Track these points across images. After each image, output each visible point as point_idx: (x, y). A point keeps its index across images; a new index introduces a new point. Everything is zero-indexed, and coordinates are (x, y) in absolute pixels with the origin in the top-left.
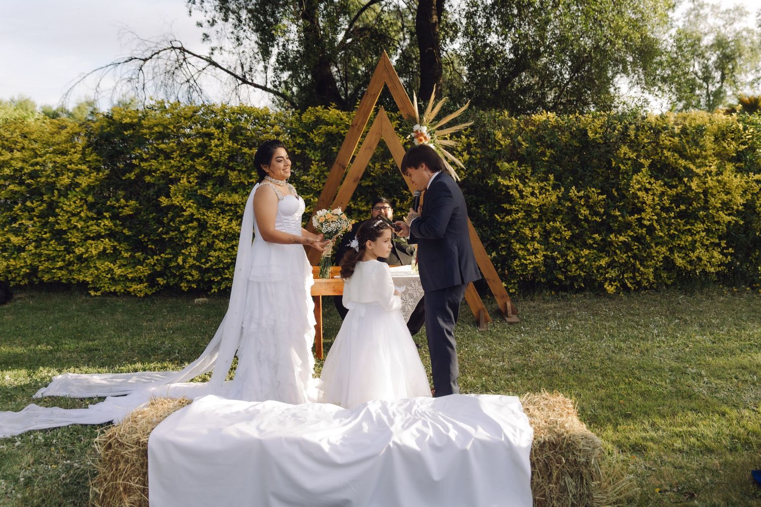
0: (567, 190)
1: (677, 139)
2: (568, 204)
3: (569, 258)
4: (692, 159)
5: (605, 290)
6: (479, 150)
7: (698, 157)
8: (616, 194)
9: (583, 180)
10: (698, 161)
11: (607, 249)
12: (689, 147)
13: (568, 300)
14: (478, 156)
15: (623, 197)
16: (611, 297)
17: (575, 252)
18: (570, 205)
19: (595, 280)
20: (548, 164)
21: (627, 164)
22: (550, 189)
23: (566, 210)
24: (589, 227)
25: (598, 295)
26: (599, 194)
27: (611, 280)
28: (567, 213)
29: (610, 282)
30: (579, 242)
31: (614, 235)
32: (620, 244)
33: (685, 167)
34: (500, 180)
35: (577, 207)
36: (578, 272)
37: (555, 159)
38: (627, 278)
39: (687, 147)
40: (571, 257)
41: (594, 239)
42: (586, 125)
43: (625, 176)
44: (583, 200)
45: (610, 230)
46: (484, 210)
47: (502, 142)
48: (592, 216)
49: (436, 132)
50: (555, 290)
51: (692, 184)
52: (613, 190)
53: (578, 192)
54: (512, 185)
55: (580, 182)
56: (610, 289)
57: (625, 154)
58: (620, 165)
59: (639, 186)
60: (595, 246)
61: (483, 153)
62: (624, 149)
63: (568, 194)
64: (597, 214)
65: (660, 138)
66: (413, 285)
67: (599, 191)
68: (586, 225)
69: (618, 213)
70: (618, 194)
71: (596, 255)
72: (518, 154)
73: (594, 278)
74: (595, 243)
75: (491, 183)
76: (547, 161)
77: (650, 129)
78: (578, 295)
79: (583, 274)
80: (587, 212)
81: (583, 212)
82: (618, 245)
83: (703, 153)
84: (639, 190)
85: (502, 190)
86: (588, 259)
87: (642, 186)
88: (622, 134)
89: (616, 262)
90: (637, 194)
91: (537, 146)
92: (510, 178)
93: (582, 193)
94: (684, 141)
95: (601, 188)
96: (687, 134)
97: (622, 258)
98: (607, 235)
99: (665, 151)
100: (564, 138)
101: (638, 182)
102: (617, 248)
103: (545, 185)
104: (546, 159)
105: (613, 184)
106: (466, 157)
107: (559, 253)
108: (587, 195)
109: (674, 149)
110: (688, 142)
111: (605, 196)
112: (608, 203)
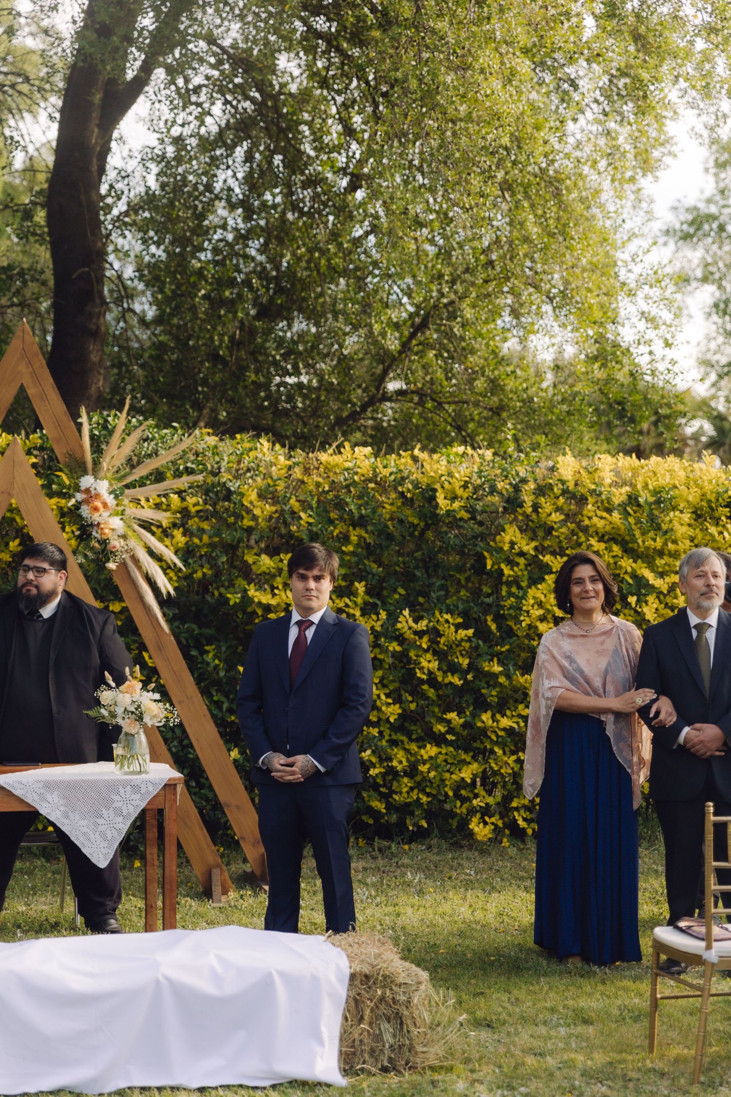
0: (393, 617)
1: (616, 516)
2: (394, 647)
3: (395, 763)
4: (648, 558)
5: (471, 834)
6: (206, 526)
7: (661, 553)
8: (493, 627)
9: (426, 595)
10: (659, 562)
11: (477, 744)
12: (643, 534)
13: (394, 855)
14: (205, 538)
15: (510, 633)
16: (483, 849)
17: (407, 751)
18: (398, 648)
19: (451, 814)
20: (354, 559)
21: (518, 564)
22: (358, 613)
23: (390, 660)
24: (438, 696)
25: (456, 846)
26: (458, 627)
27: (486, 811)
28: (392, 667)
29: (482, 818)
30: (417, 730)
31: (489, 713)
32: (501, 733)
33: (634, 576)
34: (252, 592)
35: (412, 654)
36: (414, 795)
37: (369, 550)
38: (517, 809)
39: (637, 533)
40: (400, 760)
41: (449, 722)
42: (434, 480)
43: (514, 589)
44: (425, 639)
45: (482, 705)
46: (215, 657)
47: (257, 512)
48: (445, 672)
49: (127, 491)
50: (365, 837)
51: (646, 609)
52: (489, 618)
53: (416, 621)
54: (278, 605)
55: (421, 600)
56: (481, 831)
57: (512, 544)
58: (503, 566)
59: (541, 612)
60: (450, 737)
61: (218, 533)
62: (511, 535)
63: (394, 625)
64: (453, 668)
65: (585, 512)
66: (122, 793)
67: (460, 620)
68: (431, 693)
69: (497, 669)
70: (499, 628)
71: (454, 757)
72: (291, 535)
73: (447, 807)
74: (451, 731)
75: (234, 598)
76: (353, 553)
77: (565, 492)
78: (413, 846)
79: (424, 799)
80: (434, 665)
81: (424, 664)
82: (498, 736)
83: (671, 546)
84: (543, 619)
85: (254, 612)
86: (436, 767)
87: (548, 611)
88: (508, 501)
89: (495, 773)
90: (536, 627)
91: (331, 522)
92: (273, 588)
93: (423, 625)
94: (631, 520)
95: (465, 614)
96: (639, 505)
97: (506, 763)
98: (474, 716)
99: (593, 541)
100: (389, 504)
101: (540, 605)
102: (497, 743)
103: (347, 606)
104: (351, 548)
105: (489, 605)
106: (180, 538)
107: (373, 752)
108: (435, 628)
109: (609, 538)
110: (638, 521)
111: (470, 632)
112: (477, 648)
